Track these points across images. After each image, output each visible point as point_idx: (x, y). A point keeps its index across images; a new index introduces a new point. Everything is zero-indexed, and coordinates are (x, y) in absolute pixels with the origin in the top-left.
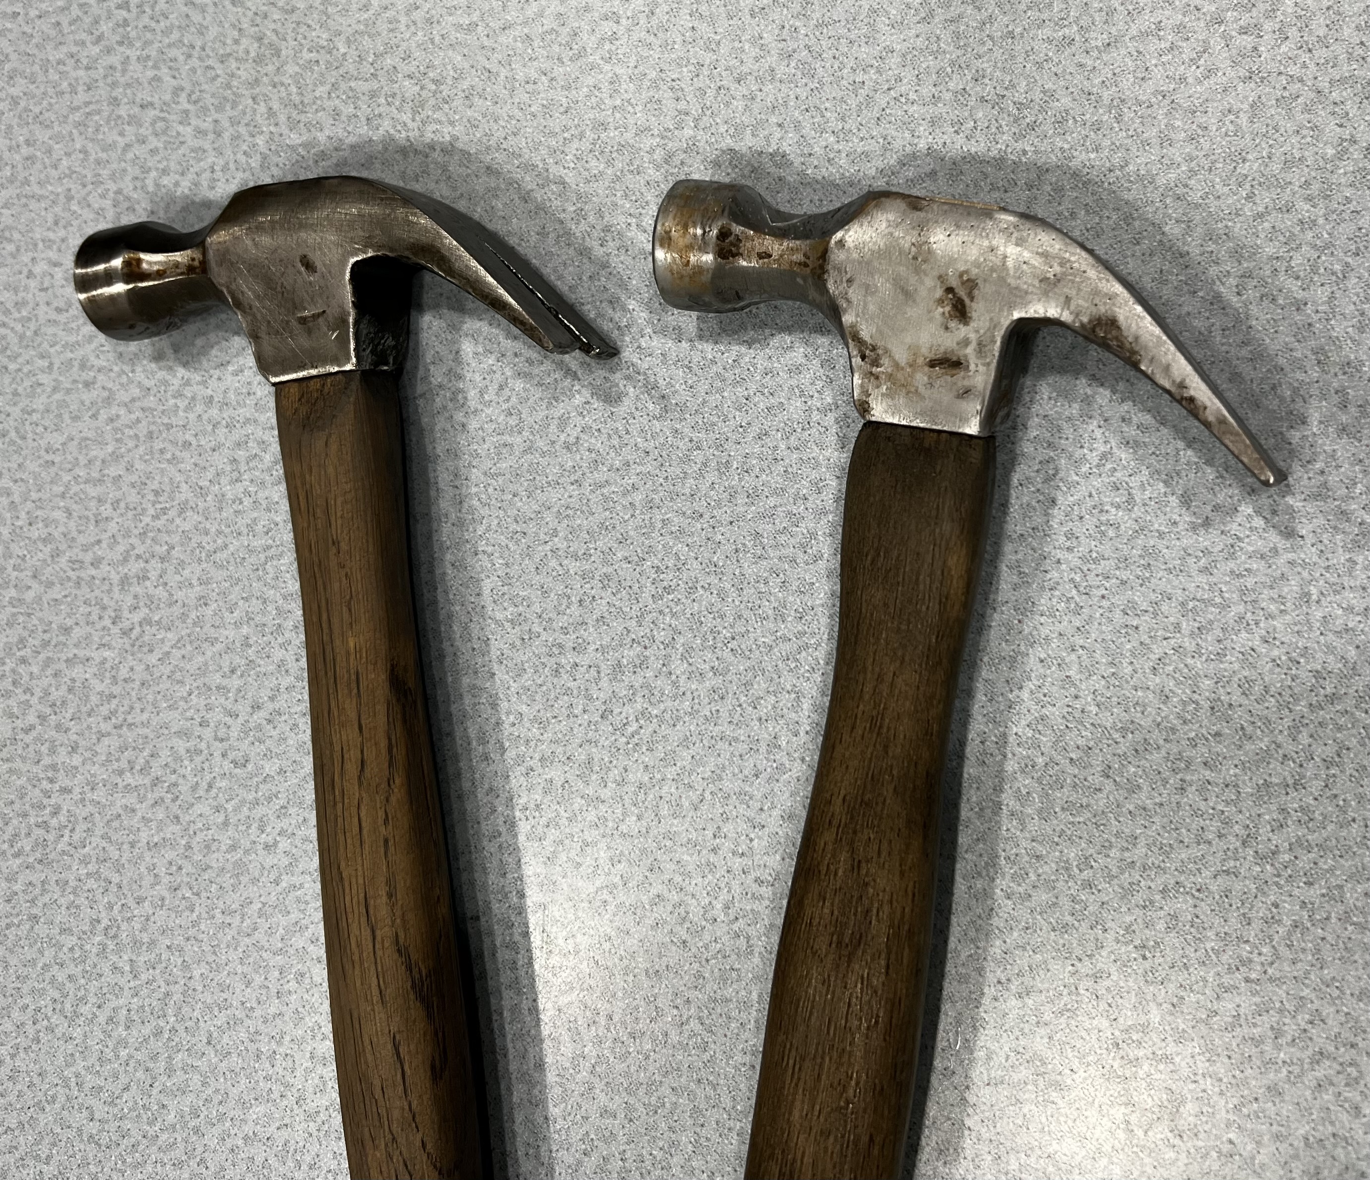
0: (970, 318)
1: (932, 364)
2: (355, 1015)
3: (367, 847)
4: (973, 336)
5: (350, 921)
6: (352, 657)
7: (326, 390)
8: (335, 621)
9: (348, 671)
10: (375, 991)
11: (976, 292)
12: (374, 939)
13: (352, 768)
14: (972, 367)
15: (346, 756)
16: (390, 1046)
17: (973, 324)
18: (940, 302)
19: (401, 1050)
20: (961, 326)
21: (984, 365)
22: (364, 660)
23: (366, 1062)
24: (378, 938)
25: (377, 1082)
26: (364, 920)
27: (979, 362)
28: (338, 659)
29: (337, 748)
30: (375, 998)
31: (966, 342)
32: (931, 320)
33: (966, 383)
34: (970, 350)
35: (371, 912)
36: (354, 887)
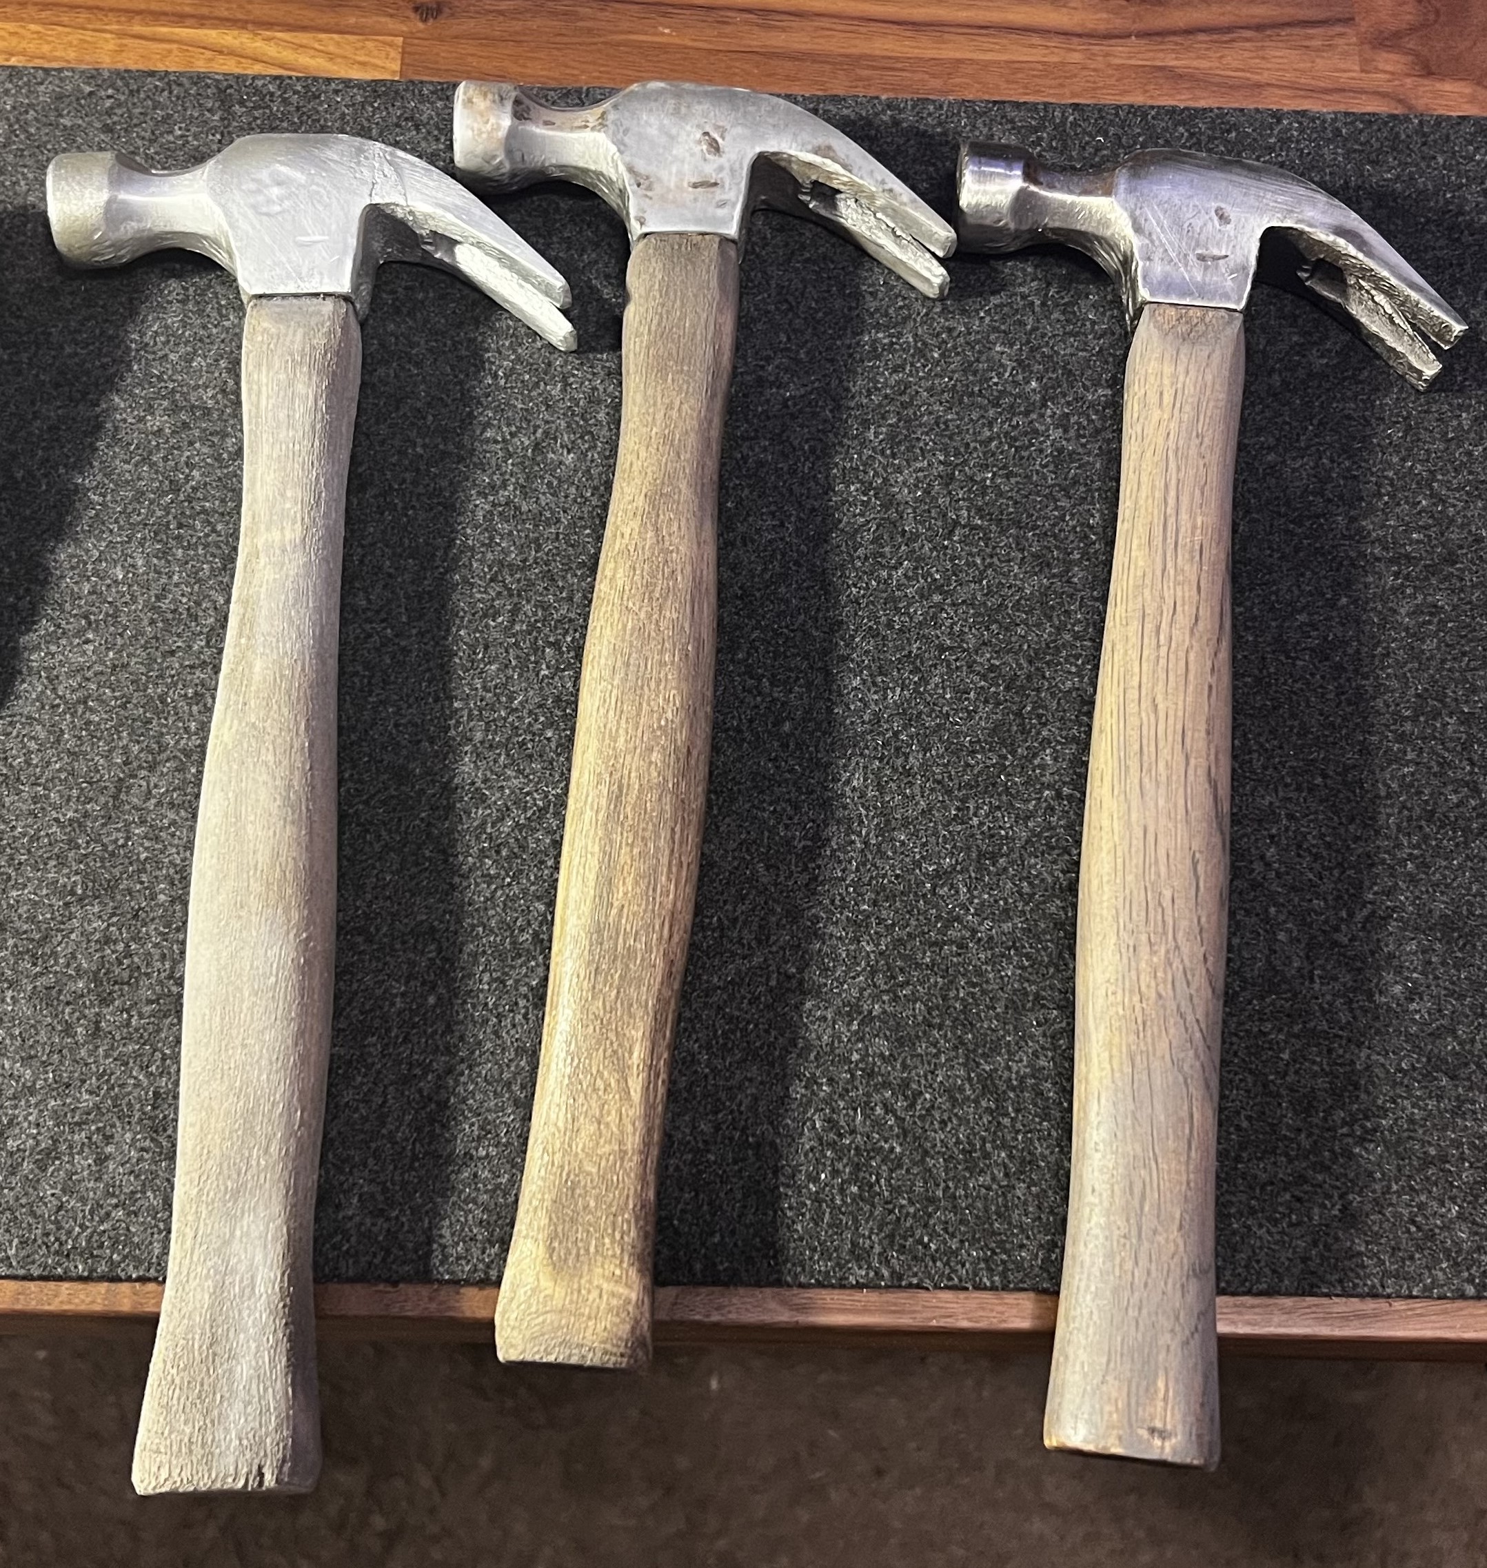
3: (1191, 688)
12: (1187, 764)
15: (1179, 608)
16: (1187, 861)
19: (1199, 867)
22: (1211, 537)
24: (1191, 767)
35: (1188, 741)
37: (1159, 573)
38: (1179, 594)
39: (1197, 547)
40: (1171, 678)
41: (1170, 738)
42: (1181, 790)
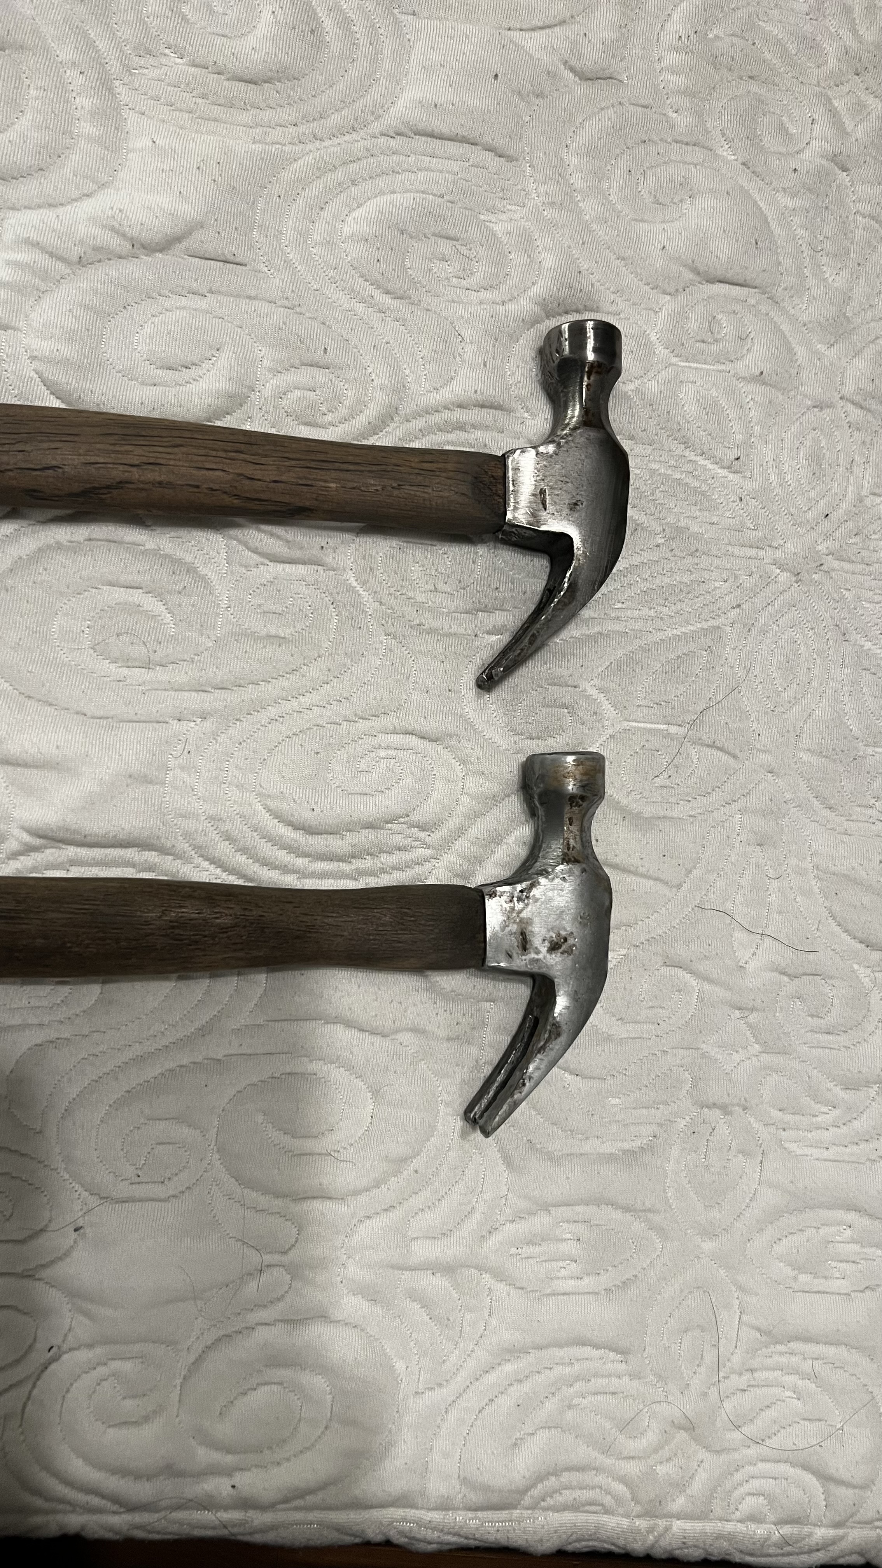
0: (551, 953)
1: (523, 934)
2: (76, 439)
3: (195, 472)
4: (541, 956)
5: (144, 448)
6: (323, 484)
7: (496, 498)
8: (348, 476)
9: (314, 479)
10: (93, 459)
11: (566, 955)
12: (132, 466)
13: (249, 470)
14: (524, 957)
15: (258, 467)
16: (54, 463)
17: (548, 956)
18: (559, 935)
19: (50, 471)
20: (546, 949)
21: (526, 964)
22: (320, 492)
23: (41, 441)
24: (131, 469)
25: (27, 448)
26: (144, 460)
27: (527, 961)
28: (323, 473)
29: (263, 460)
30: (88, 458)
31: (538, 952)
32: (549, 931)
33: (515, 955)
34: (533, 955)
35: (150, 467)
36: (168, 456)
37: (287, 455)
38: (270, 468)
39: (309, 482)
40: (200, 458)
41: (151, 455)
42: (109, 460)
